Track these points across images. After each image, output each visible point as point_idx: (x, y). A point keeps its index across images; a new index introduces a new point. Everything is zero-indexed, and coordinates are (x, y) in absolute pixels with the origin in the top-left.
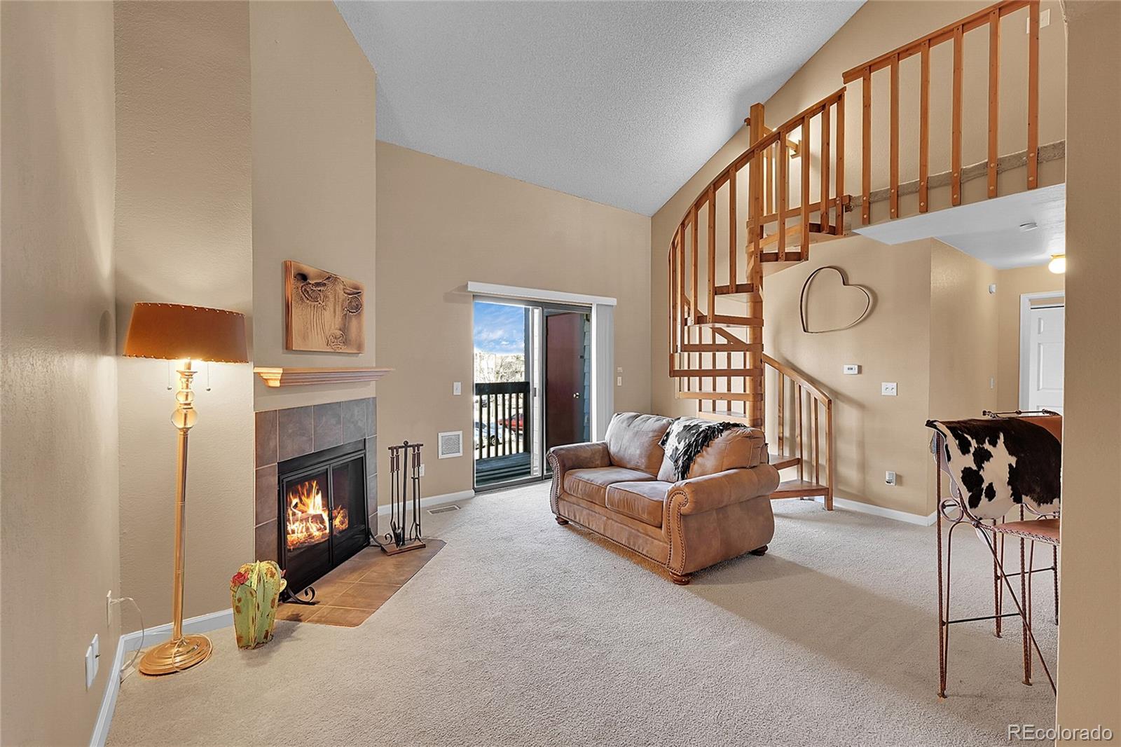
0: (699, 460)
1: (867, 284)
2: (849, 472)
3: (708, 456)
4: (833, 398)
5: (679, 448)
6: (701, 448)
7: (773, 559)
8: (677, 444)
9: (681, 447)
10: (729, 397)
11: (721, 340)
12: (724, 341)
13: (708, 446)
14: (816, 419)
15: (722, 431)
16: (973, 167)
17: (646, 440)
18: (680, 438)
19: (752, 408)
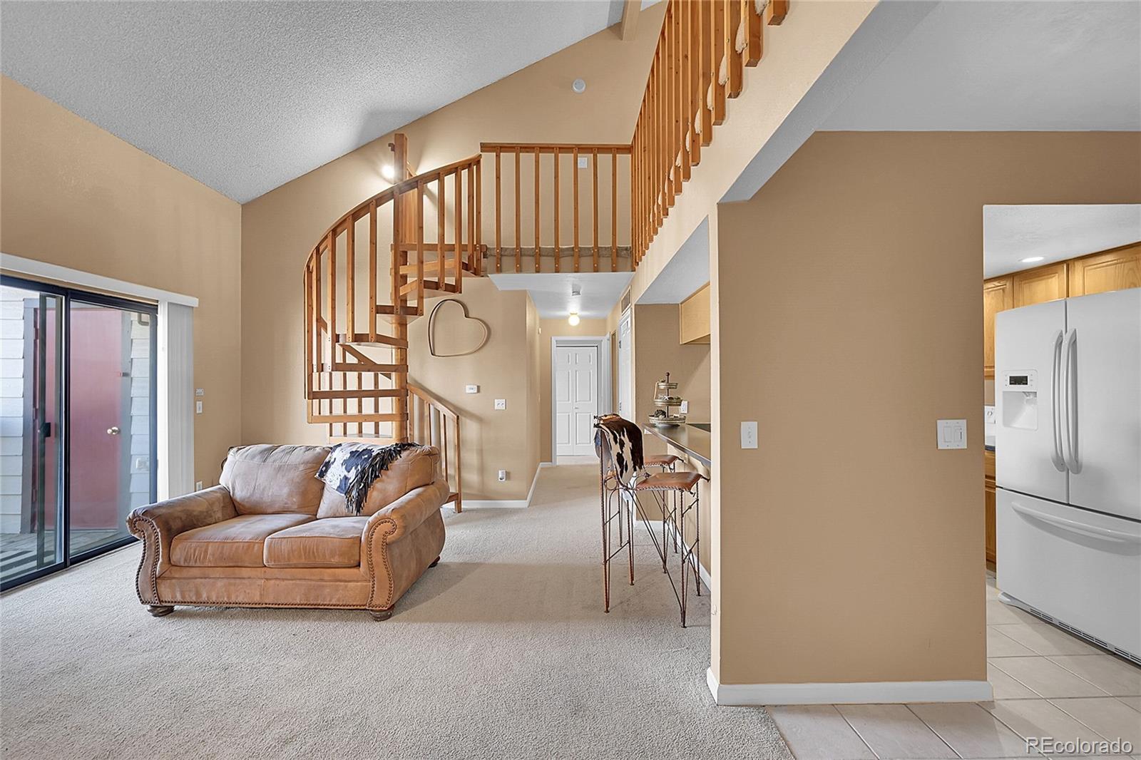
0: (378, 485)
1: (482, 318)
2: (471, 477)
3: (389, 480)
4: (459, 413)
5: (349, 477)
6: (380, 473)
7: (446, 566)
8: (346, 473)
9: (352, 475)
10: (377, 418)
11: (351, 359)
12: (355, 361)
13: (388, 470)
14: (445, 434)
15: (400, 452)
16: (567, 248)
17: (296, 475)
18: (347, 464)
19: (398, 428)
